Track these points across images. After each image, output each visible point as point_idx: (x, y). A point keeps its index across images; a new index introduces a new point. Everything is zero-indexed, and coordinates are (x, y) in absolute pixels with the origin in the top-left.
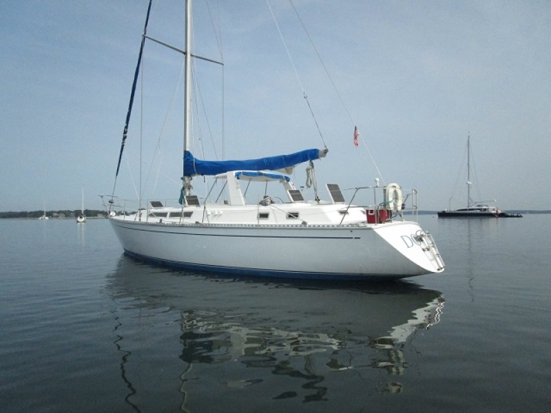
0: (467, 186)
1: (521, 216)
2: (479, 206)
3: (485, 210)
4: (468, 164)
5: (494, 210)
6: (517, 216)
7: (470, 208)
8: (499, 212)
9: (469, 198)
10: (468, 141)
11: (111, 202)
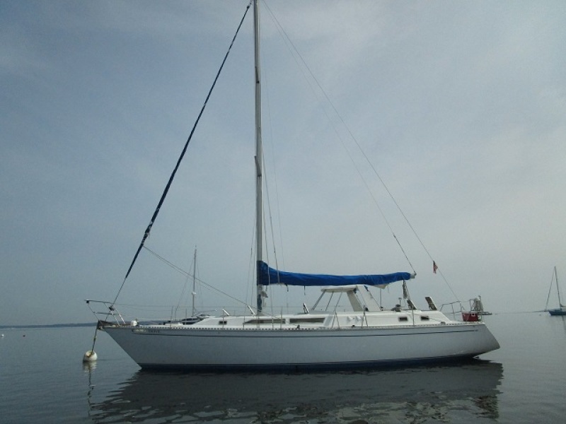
11: (111, 309)
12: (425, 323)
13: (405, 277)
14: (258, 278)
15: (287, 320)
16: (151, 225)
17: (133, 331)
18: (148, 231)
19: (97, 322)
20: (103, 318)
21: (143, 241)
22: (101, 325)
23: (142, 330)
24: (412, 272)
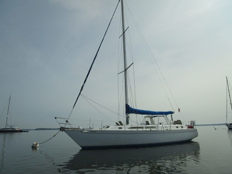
0: (6, 118)
1: (28, 132)
2: (10, 127)
3: (14, 129)
4: (8, 108)
5: (17, 129)
6: (27, 132)
7: (6, 128)
8: (20, 130)
9: (7, 124)
10: (10, 98)
11: (67, 121)
12: (177, 129)
13: (171, 113)
14: (126, 111)
15: (144, 127)
16: (83, 85)
17: (82, 131)
18: (82, 87)
19: (60, 127)
20: (63, 126)
21: (80, 92)
22: (62, 129)
23: (86, 131)
24: (173, 111)
